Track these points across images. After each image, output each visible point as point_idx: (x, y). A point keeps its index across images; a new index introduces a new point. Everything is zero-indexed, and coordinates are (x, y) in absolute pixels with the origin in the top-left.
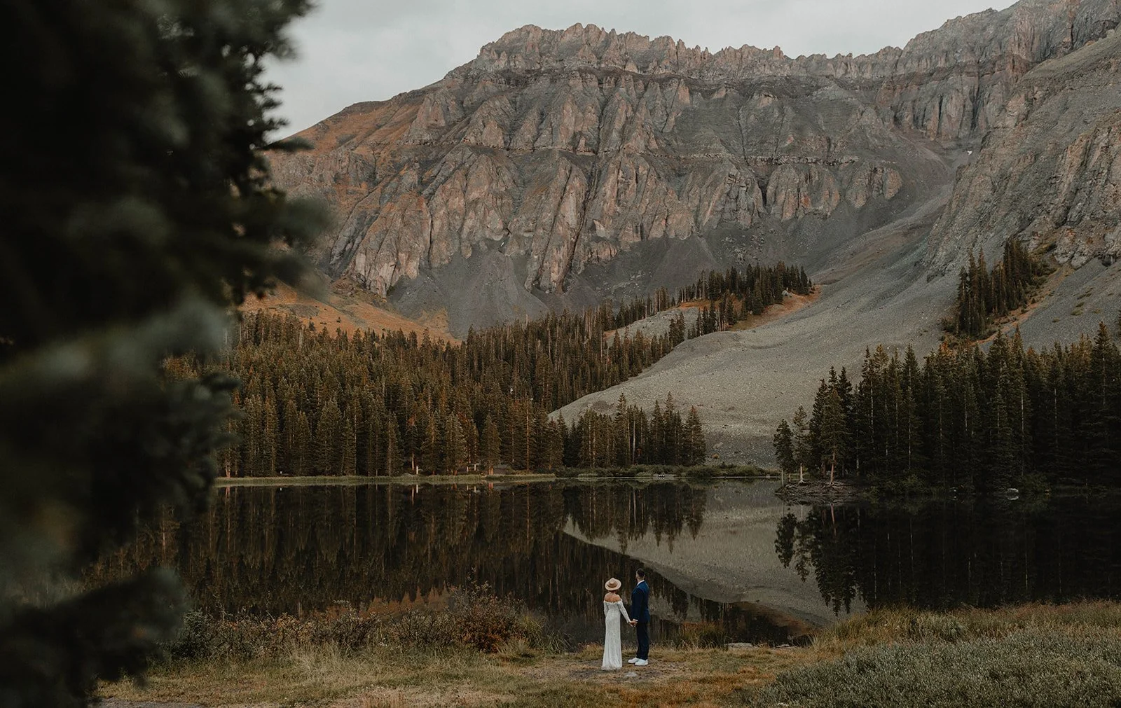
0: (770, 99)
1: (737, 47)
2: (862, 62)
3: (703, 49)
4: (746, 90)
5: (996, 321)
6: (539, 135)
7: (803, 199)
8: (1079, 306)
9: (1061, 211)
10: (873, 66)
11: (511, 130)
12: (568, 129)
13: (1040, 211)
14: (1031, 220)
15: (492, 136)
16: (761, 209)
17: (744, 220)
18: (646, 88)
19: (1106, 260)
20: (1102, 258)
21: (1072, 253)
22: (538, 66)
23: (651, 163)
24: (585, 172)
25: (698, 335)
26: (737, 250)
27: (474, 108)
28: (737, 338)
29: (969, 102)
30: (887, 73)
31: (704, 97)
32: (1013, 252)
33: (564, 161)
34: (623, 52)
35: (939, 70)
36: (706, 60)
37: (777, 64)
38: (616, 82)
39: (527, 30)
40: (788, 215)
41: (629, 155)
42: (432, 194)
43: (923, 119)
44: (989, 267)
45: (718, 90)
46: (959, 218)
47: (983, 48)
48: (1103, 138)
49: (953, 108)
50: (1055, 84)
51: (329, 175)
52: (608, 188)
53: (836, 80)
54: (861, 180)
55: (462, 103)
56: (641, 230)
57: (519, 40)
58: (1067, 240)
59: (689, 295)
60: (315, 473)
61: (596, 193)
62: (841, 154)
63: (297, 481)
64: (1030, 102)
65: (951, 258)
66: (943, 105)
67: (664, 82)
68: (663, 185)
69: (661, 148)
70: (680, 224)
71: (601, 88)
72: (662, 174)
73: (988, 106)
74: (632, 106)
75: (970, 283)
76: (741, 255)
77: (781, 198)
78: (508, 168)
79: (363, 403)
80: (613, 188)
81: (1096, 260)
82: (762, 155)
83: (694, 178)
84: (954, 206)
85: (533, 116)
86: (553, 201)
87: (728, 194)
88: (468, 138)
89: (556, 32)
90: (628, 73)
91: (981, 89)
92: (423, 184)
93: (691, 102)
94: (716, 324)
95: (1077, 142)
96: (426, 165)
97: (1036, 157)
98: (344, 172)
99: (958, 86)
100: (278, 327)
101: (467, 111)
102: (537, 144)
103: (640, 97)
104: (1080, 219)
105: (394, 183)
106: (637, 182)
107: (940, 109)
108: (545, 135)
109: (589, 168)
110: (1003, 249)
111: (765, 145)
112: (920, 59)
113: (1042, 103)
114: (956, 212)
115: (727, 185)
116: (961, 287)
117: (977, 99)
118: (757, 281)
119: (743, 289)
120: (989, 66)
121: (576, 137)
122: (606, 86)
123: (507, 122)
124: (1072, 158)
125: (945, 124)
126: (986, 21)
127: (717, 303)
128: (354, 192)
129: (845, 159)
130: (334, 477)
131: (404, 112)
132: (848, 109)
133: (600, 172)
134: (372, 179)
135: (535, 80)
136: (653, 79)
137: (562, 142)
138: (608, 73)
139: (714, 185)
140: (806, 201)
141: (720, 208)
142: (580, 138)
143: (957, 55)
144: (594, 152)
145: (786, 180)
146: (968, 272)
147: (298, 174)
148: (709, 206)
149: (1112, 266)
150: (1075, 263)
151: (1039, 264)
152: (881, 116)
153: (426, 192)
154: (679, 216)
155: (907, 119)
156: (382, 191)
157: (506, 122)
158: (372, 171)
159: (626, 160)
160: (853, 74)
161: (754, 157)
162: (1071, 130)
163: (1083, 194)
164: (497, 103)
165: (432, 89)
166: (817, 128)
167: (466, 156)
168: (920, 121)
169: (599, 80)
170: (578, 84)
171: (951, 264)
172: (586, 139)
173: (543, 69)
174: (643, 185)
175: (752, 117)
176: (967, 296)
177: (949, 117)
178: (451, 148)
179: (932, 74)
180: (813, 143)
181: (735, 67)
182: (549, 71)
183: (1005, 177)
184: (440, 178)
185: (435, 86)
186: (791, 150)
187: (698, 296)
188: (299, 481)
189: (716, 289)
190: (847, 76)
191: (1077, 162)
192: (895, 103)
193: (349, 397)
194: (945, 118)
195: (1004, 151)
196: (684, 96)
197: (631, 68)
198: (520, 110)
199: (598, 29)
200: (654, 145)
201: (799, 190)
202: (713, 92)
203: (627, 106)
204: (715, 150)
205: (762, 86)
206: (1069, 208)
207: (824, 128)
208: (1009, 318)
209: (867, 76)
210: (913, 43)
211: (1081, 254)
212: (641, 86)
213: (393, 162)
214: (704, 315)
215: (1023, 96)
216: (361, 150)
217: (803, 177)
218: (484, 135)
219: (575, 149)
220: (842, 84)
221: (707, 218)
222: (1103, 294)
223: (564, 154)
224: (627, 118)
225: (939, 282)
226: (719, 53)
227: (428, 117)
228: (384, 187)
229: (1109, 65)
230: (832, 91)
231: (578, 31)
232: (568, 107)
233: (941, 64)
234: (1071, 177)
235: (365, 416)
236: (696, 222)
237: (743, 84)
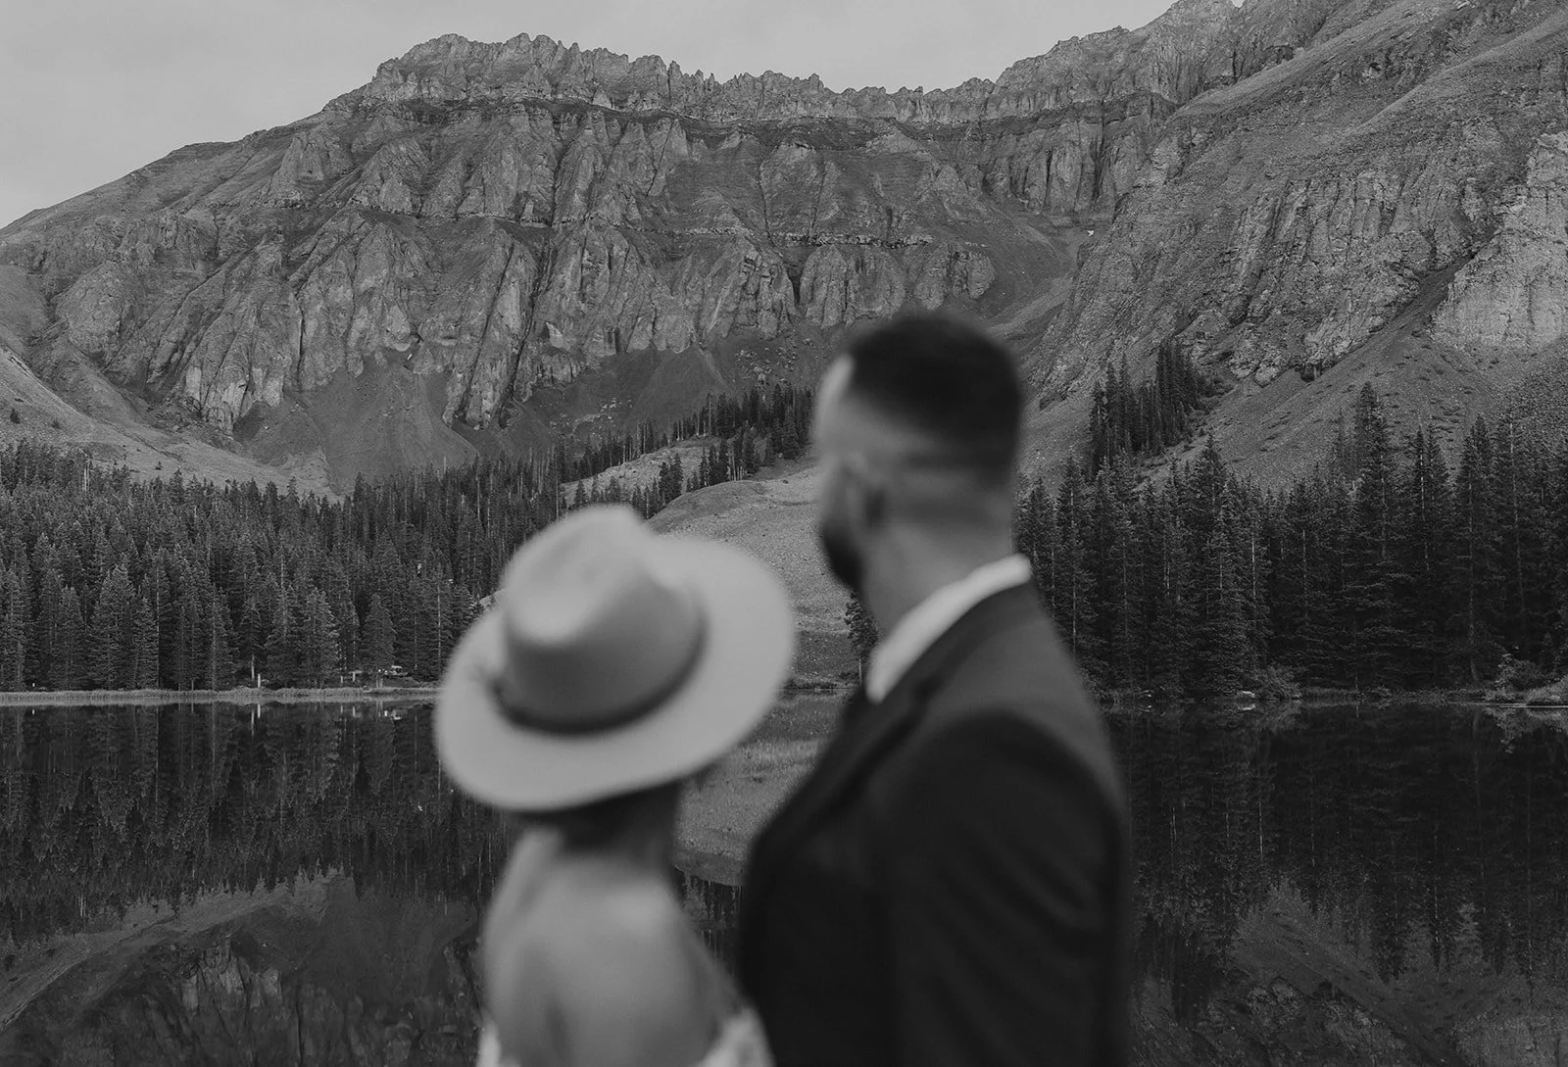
0: (805, 151)
1: (757, 75)
2: (937, 101)
3: (706, 77)
4: (769, 137)
5: (1148, 462)
6: (464, 195)
7: (852, 296)
8: (1272, 438)
9: (1237, 302)
10: (952, 105)
11: (423, 188)
12: (507, 188)
13: (1207, 303)
14: (1192, 317)
15: (395, 197)
16: (792, 311)
17: (767, 326)
18: (623, 131)
19: (1306, 372)
20: (1300, 369)
21: (1256, 362)
22: (464, 96)
23: (631, 241)
24: (534, 252)
25: (702, 486)
26: (757, 369)
27: (367, 156)
28: (762, 491)
29: (1089, 160)
30: (973, 116)
31: (708, 146)
32: (1170, 361)
33: (503, 236)
34: (589, 77)
35: (1047, 114)
36: (710, 92)
37: (815, 100)
38: (579, 120)
39: (444, 44)
40: (832, 319)
41: (598, 228)
42: (303, 281)
43: (1024, 184)
44: (1135, 382)
45: (729, 135)
46: (1085, 317)
47: (1109, 83)
48: (1298, 198)
49: (1066, 169)
50: (1221, 123)
51: (145, 250)
52: (567, 276)
53: (900, 126)
54: (935, 270)
55: (350, 147)
56: (615, 338)
57: (435, 57)
58: (1248, 344)
59: (688, 431)
60: (91, 686)
61: (550, 282)
62: (908, 232)
63: (58, 698)
64: (1186, 149)
65: (1075, 373)
66: (1053, 163)
67: (650, 122)
68: (649, 273)
69: (646, 219)
70: (674, 331)
71: (557, 130)
72: (647, 257)
73: (1117, 166)
74: (603, 156)
75: (1108, 407)
76: (761, 377)
77: (821, 294)
78: (419, 244)
79: (171, 574)
80: (574, 276)
81: (1292, 372)
82: (793, 232)
83: (694, 263)
84: (1077, 299)
85: (455, 170)
86: (485, 293)
87: (744, 287)
88: (358, 198)
89: (490, 46)
90: (596, 108)
91: (1107, 142)
92: (290, 265)
93: (690, 153)
94: (729, 472)
95: (1260, 202)
96: (294, 237)
97: (1198, 226)
98: (170, 245)
99: (1073, 137)
100: (49, 465)
101: (358, 160)
102: (462, 210)
103: (615, 143)
104: (1267, 314)
105: (246, 263)
106: (610, 268)
107: (1048, 169)
108: (474, 196)
109: (539, 247)
110: (1155, 357)
111: (798, 216)
112: (1019, 97)
113: (1203, 152)
114: (1082, 308)
115: (742, 275)
116: (1094, 412)
117: (1100, 157)
118: (789, 409)
119: (768, 421)
120: (1118, 108)
121: (520, 199)
122: (564, 127)
123: (417, 177)
124: (1253, 225)
125: (1057, 193)
126: (1113, 45)
127: (730, 441)
128: (184, 276)
129: (913, 239)
130: (121, 692)
131: (260, 160)
132: (917, 167)
133: (556, 252)
134: (212, 257)
135: (460, 115)
136: (636, 118)
137: (499, 207)
138: (569, 108)
139: (723, 273)
140: (857, 299)
141: (732, 307)
142: (526, 201)
143: (1073, 92)
144: (546, 223)
145: (828, 267)
146: (1104, 390)
147: (99, 248)
148: (716, 303)
149: (1317, 380)
150: (1261, 377)
151: (1208, 380)
152: (965, 178)
153: (294, 278)
154: (672, 319)
155: (1002, 184)
156: (228, 275)
157: (415, 176)
158: (212, 245)
159: (594, 235)
160: (924, 118)
161: (781, 234)
162: (1248, 188)
163: (1270, 278)
164: (402, 149)
165: (305, 126)
166: (872, 193)
167: (355, 225)
168: (1021, 187)
169: (553, 117)
170: (521, 123)
171: (1075, 383)
172: (535, 204)
173: (470, 100)
174: (619, 273)
175: (778, 177)
176: (1104, 425)
177: (1062, 182)
178: (332, 213)
179: (1036, 120)
180: (866, 218)
181: (753, 104)
182: (482, 103)
183: (1152, 256)
184: (315, 257)
185: (309, 121)
186: (835, 225)
187: (701, 432)
188: (62, 699)
189: (727, 421)
190: (915, 120)
191: (1261, 230)
192: (985, 158)
193: (148, 564)
194: (1055, 183)
195: (1150, 219)
196: (680, 145)
197: (602, 101)
198: (437, 158)
199: (553, 42)
200: (635, 214)
201: (846, 283)
202: (722, 138)
203: (595, 156)
204: (725, 223)
205: (794, 131)
206: (1249, 298)
207: (882, 195)
208: (1166, 457)
209: (945, 120)
210: (1010, 73)
211: (1271, 364)
212: (617, 128)
213: (244, 232)
214: (710, 458)
215: (1175, 140)
216: (193, 214)
217: (852, 264)
218: (382, 195)
219: (518, 217)
220: (908, 131)
221: (713, 322)
222: (1306, 420)
223: (501, 224)
224: (595, 173)
225: (1058, 409)
226: (730, 82)
227: (298, 167)
228: (232, 268)
229: (1300, 96)
230: (894, 142)
231: (522, 45)
232: (508, 156)
233: (1050, 105)
234: (1252, 252)
235: (175, 593)
236: (697, 327)
237: (765, 128)
